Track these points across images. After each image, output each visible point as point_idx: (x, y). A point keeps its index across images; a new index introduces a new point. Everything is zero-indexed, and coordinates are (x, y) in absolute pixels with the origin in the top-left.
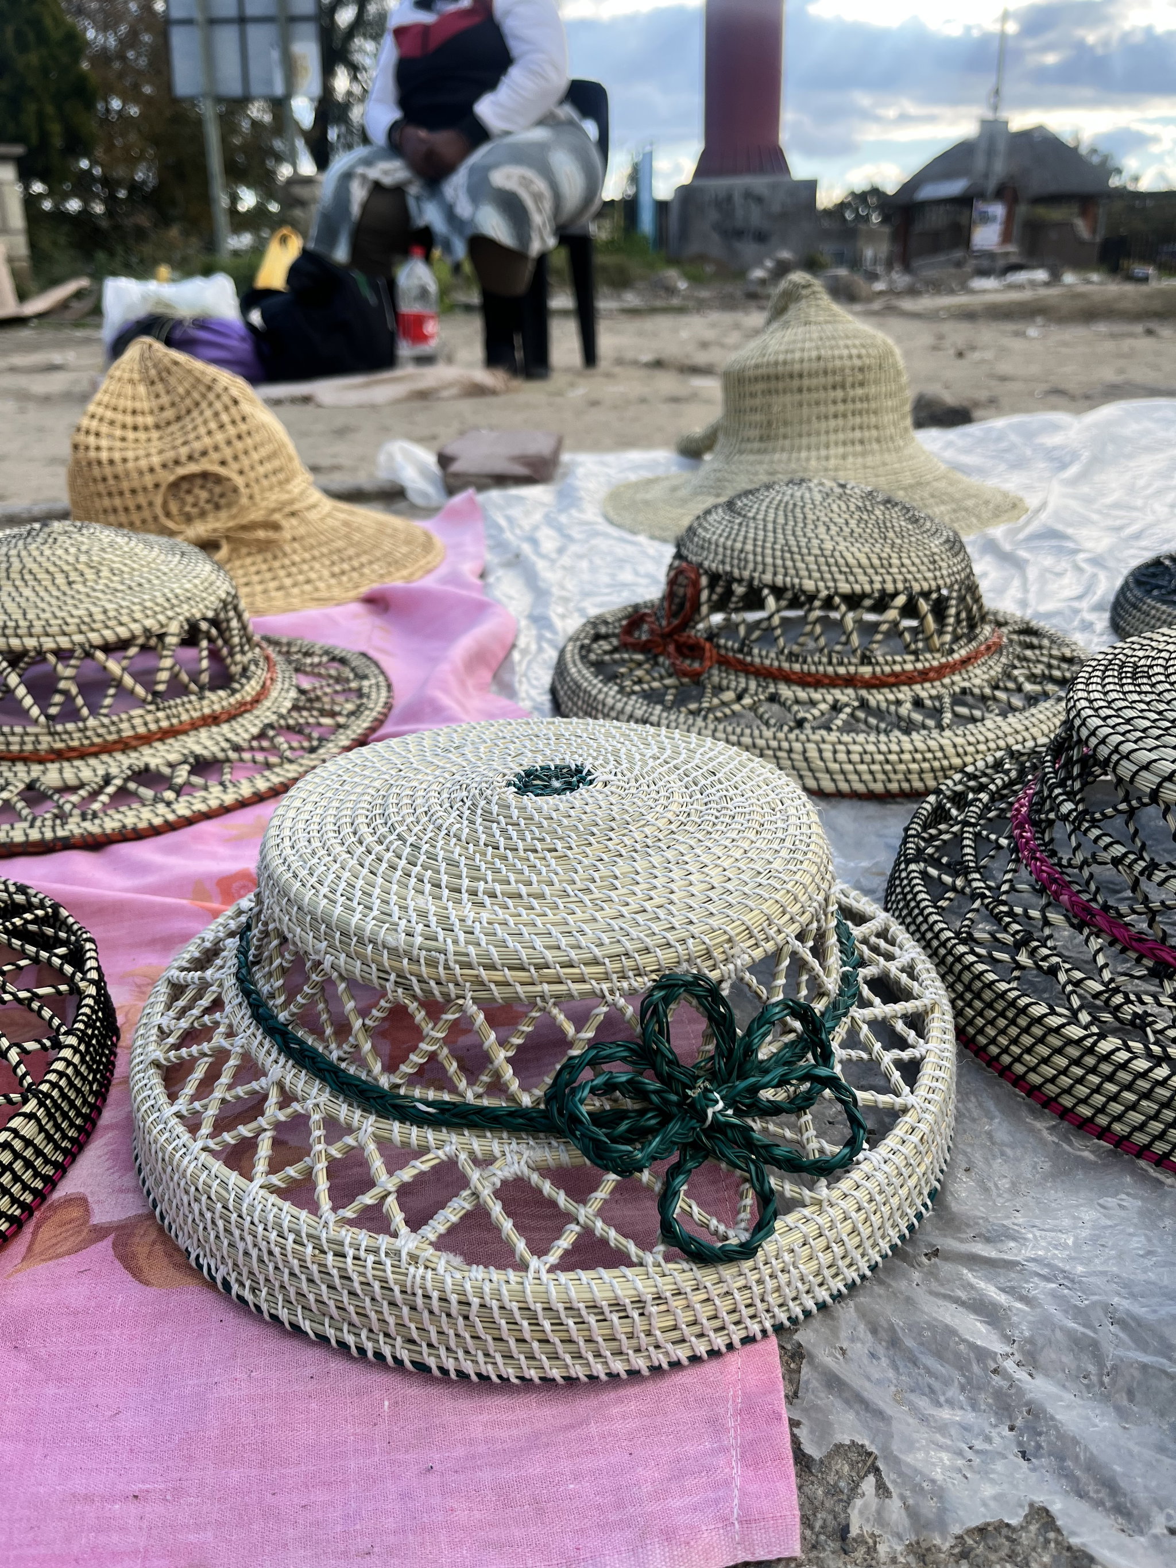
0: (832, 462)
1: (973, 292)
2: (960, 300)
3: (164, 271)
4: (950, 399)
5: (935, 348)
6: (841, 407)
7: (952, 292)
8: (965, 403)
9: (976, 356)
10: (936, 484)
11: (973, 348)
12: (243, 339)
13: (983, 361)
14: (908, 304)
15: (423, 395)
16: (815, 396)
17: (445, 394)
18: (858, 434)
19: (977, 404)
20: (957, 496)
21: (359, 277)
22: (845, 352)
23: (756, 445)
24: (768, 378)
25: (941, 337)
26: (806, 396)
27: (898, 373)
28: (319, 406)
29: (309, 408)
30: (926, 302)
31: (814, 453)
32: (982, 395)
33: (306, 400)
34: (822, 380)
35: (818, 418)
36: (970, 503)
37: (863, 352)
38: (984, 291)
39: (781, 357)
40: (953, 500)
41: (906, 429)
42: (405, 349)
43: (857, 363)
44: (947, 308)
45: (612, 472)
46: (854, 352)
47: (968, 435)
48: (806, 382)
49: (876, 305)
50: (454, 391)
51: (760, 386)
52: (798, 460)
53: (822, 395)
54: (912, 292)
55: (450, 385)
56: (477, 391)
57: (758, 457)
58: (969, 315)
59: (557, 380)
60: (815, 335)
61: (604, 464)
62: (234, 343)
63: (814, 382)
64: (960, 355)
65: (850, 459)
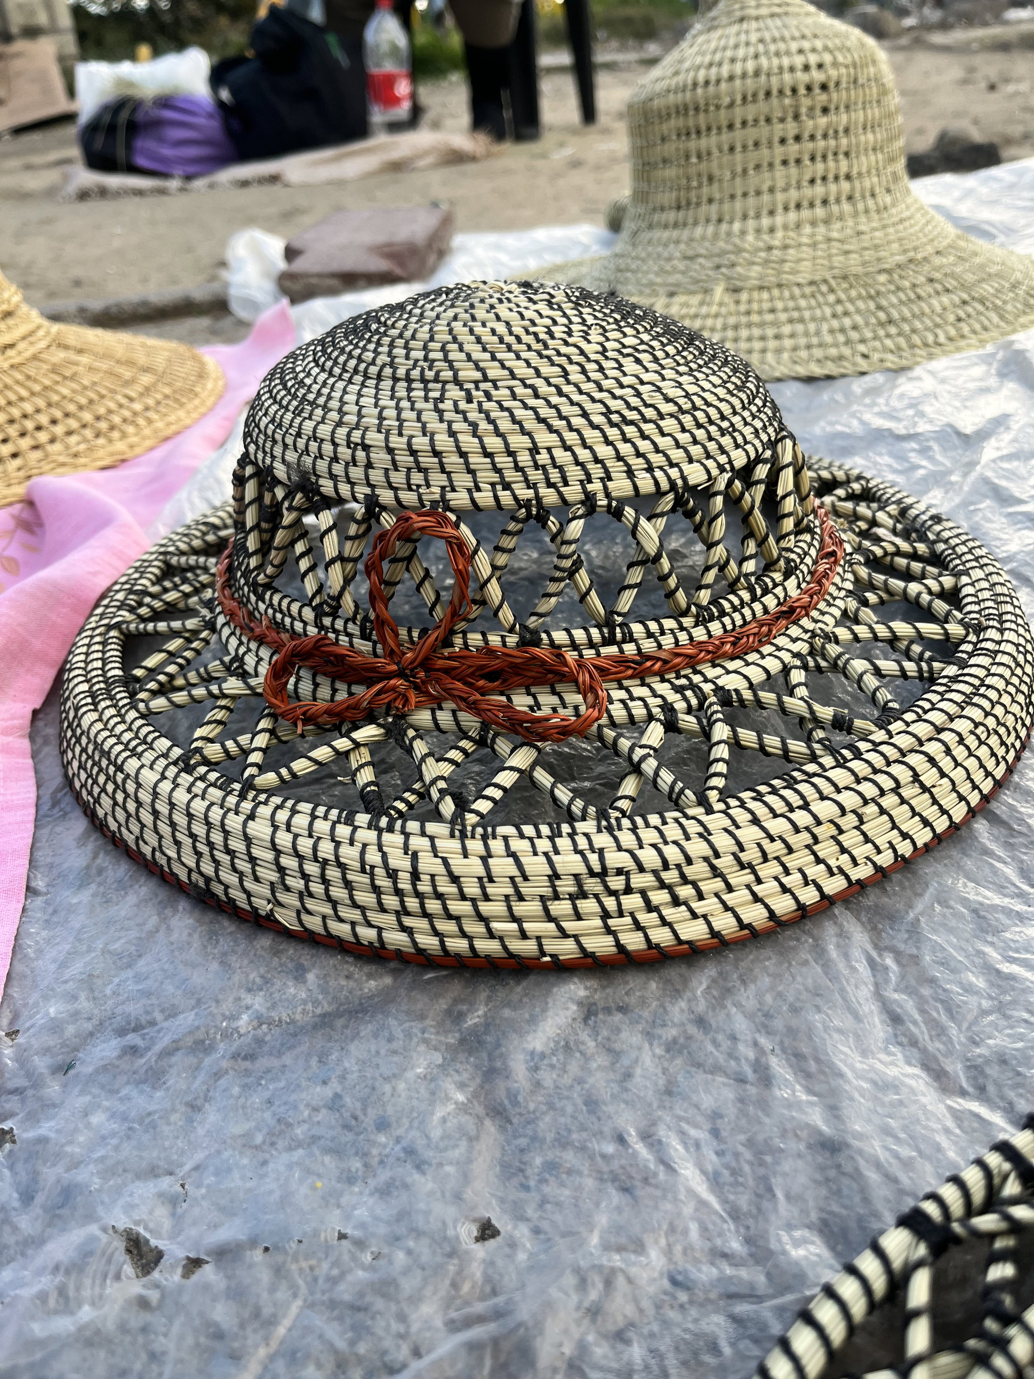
0: (778, 239)
1: (1006, 23)
2: (995, 31)
3: (144, 50)
4: (977, 136)
5: (965, 82)
6: (793, 149)
7: (985, 24)
8: (996, 140)
9: (1011, 88)
10: (938, 261)
11: (1007, 81)
12: (210, 116)
13: (1017, 94)
14: (938, 38)
15: (397, 167)
16: (751, 134)
17: (422, 163)
18: (819, 190)
19: (1009, 141)
20: (970, 278)
21: (332, 40)
22: (799, 61)
23: (671, 216)
24: (682, 110)
25: (971, 70)
26: (738, 135)
27: (884, 92)
28: (287, 185)
29: (277, 188)
30: (958, 35)
31: (751, 224)
32: (1017, 130)
33: (274, 179)
34: (762, 107)
35: (758, 167)
36: (987, 289)
37: (827, 58)
38: (1020, 22)
39: (701, 76)
40: (963, 287)
41: (896, 178)
42: (378, 116)
43: (818, 76)
44: (981, 40)
45: (504, 258)
46: (813, 59)
47: (995, 179)
48: (738, 113)
49: (904, 41)
50: (430, 160)
51: (675, 123)
52: (729, 234)
53: (763, 131)
54: (944, 26)
55: (426, 153)
56: (456, 158)
57: (675, 234)
58: (1003, 47)
59: (547, 141)
60: (754, 37)
61: (498, 247)
62: (201, 121)
63: (751, 112)
64: (992, 87)
65: (807, 229)
